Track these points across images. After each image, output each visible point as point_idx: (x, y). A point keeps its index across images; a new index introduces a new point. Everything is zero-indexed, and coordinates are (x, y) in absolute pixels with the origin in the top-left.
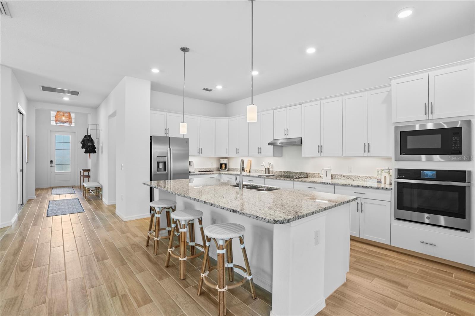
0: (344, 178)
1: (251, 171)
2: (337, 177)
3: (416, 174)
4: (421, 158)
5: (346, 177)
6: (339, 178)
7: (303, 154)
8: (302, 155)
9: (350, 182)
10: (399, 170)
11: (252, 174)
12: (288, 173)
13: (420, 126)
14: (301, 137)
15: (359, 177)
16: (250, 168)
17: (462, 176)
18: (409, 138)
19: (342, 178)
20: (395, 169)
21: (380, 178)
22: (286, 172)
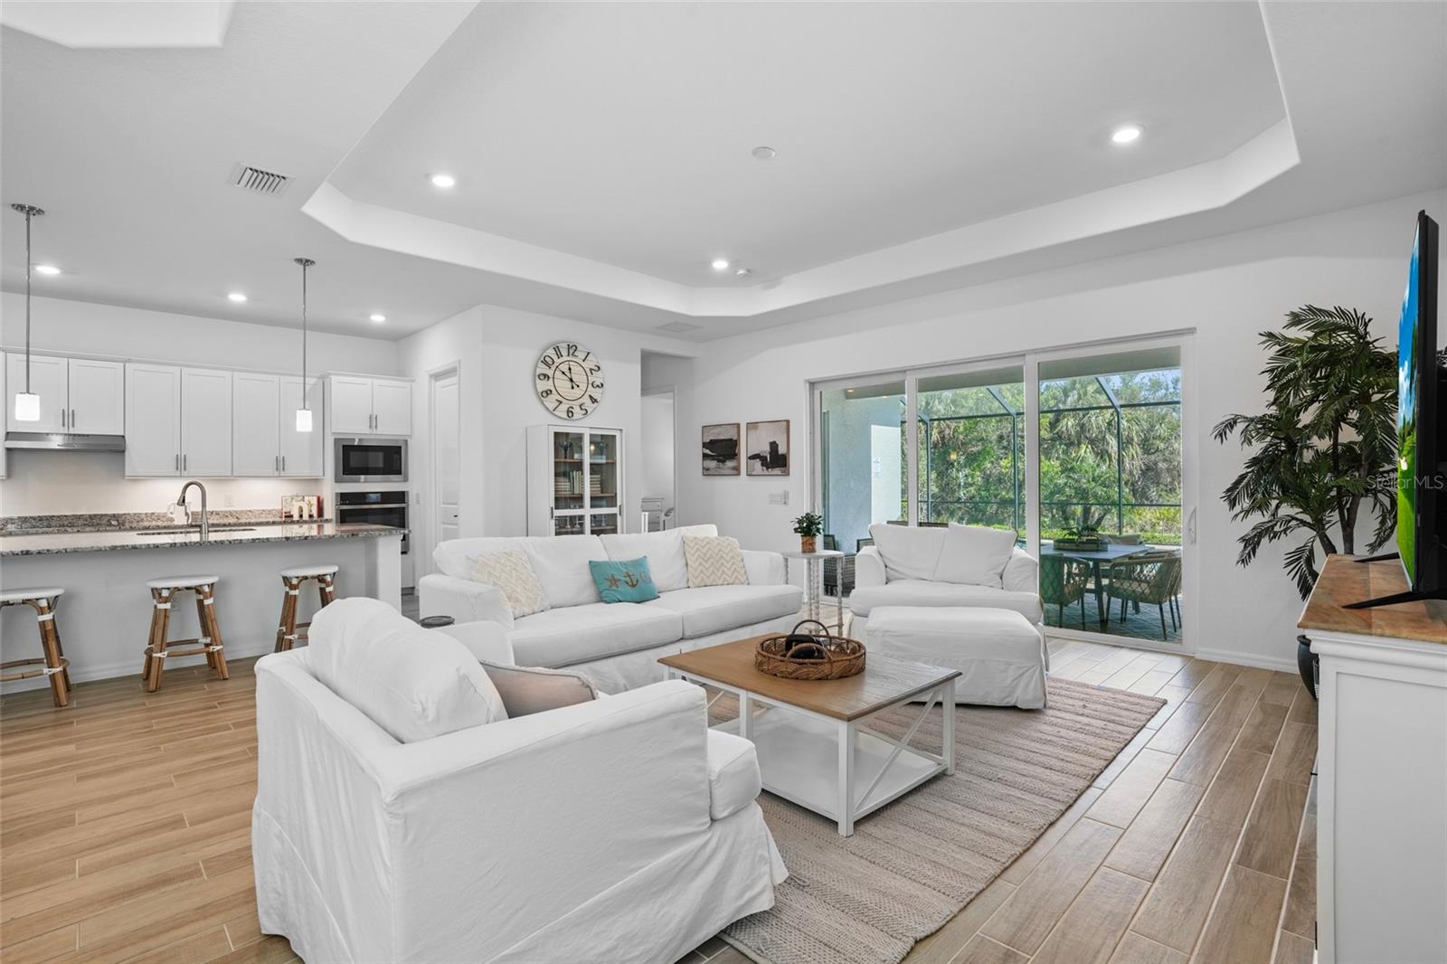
0: (218, 516)
3: (361, 497)
4: (360, 478)
5: (221, 515)
7: (128, 472)
8: (127, 474)
10: (342, 494)
13: (360, 440)
14: (122, 434)
17: (401, 497)
18: (352, 453)
20: (337, 494)
21: (287, 509)
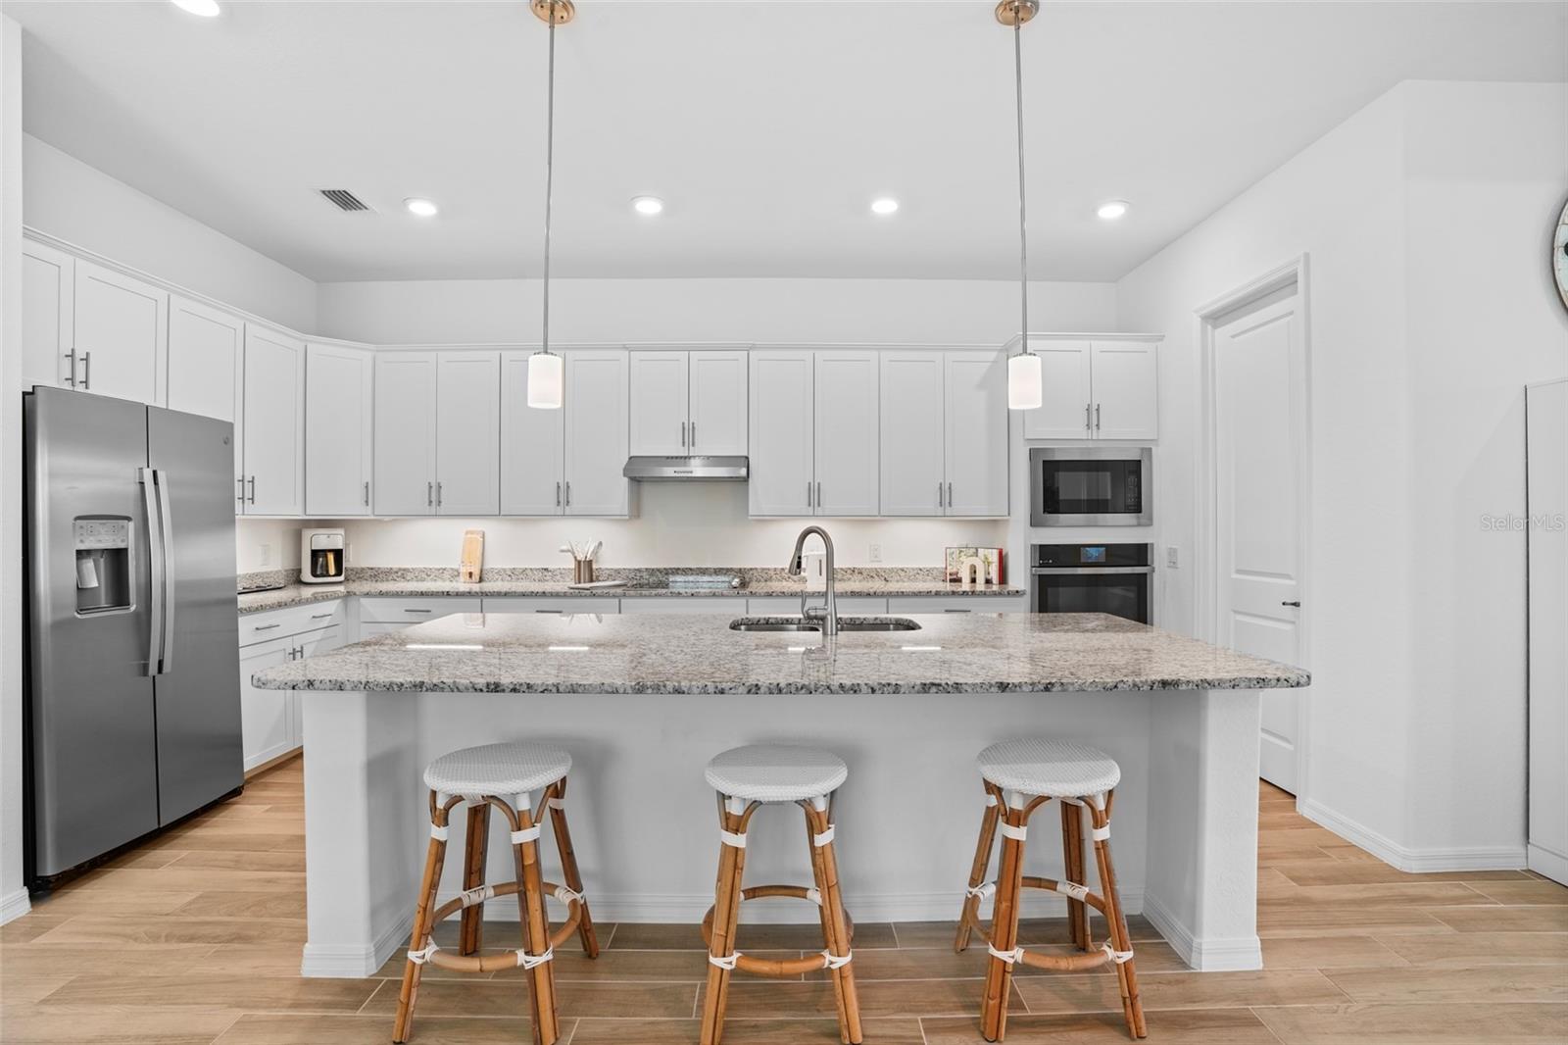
0: (860, 577)
1: (485, 576)
2: (839, 576)
3: (1069, 554)
5: (865, 574)
6: (845, 577)
7: (752, 510)
8: (751, 513)
9: (877, 585)
11: (487, 586)
12: (666, 574)
14: (746, 454)
15: (900, 572)
16: (482, 565)
17: (1140, 554)
18: (1058, 475)
19: (856, 576)
20: (1033, 546)
21: (955, 570)
22: (658, 570)
